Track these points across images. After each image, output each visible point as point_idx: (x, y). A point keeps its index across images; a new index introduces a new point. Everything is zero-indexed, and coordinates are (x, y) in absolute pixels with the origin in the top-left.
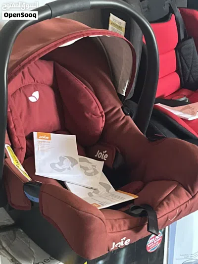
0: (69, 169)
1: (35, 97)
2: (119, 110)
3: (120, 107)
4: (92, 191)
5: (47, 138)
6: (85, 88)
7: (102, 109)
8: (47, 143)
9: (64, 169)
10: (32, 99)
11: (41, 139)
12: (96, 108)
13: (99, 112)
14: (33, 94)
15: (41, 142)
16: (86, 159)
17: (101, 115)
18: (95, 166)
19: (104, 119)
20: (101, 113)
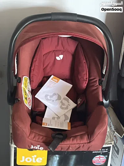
0: (53, 101)
1: (60, 58)
2: (97, 80)
3: (98, 79)
4: (56, 117)
5: (57, 81)
6: (85, 62)
7: (88, 77)
8: (54, 84)
9: (50, 100)
10: (58, 58)
11: (53, 80)
12: (84, 75)
13: (85, 78)
14: (60, 56)
15: (52, 82)
16: (68, 99)
17: (86, 79)
18: (69, 105)
19: (87, 82)
20: (86, 78)
